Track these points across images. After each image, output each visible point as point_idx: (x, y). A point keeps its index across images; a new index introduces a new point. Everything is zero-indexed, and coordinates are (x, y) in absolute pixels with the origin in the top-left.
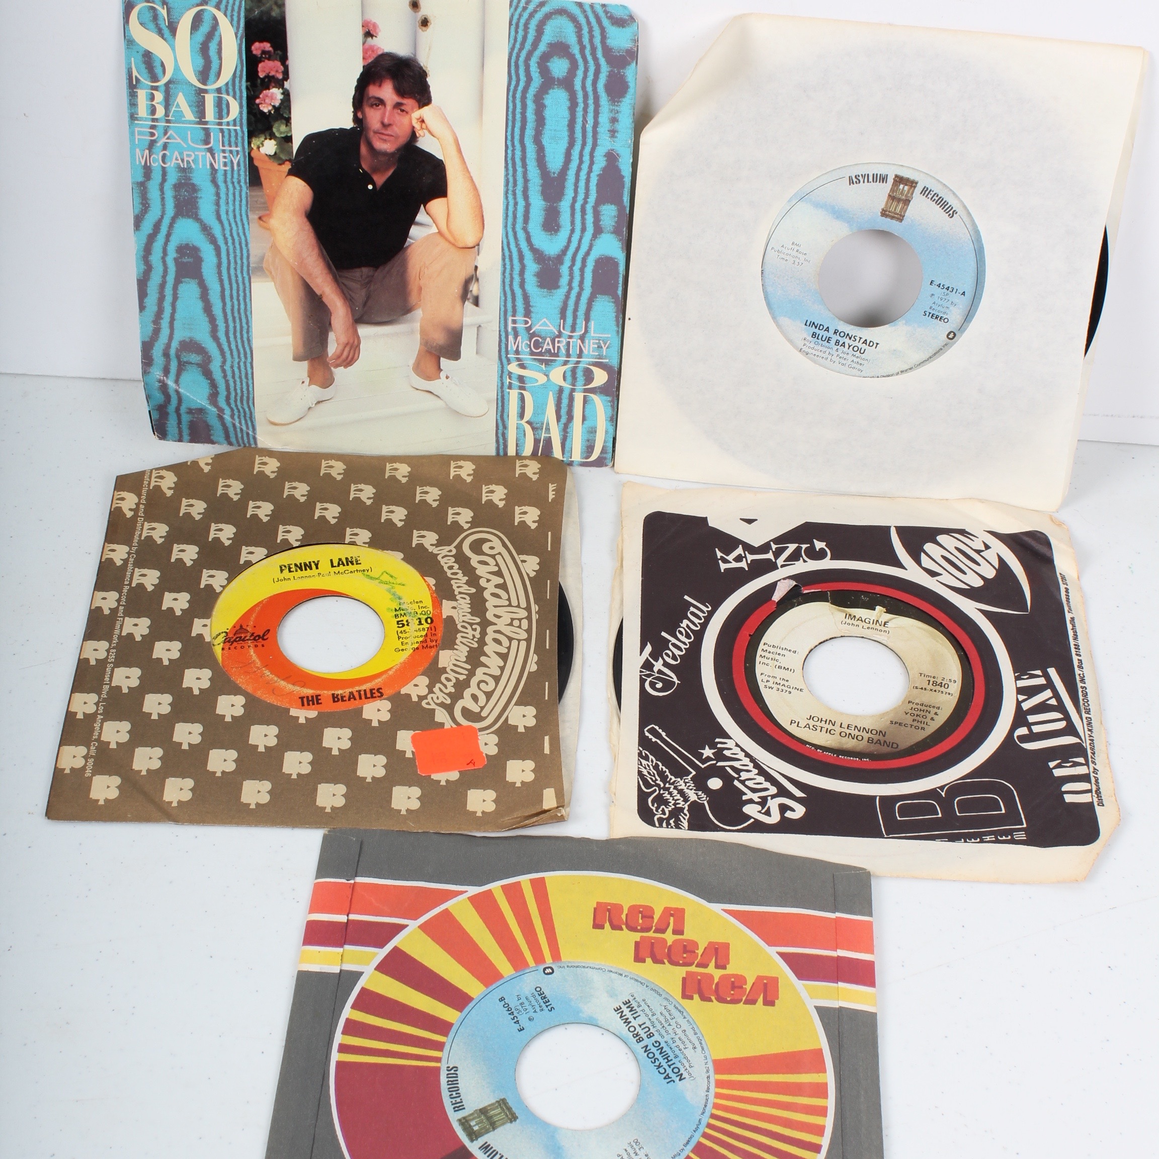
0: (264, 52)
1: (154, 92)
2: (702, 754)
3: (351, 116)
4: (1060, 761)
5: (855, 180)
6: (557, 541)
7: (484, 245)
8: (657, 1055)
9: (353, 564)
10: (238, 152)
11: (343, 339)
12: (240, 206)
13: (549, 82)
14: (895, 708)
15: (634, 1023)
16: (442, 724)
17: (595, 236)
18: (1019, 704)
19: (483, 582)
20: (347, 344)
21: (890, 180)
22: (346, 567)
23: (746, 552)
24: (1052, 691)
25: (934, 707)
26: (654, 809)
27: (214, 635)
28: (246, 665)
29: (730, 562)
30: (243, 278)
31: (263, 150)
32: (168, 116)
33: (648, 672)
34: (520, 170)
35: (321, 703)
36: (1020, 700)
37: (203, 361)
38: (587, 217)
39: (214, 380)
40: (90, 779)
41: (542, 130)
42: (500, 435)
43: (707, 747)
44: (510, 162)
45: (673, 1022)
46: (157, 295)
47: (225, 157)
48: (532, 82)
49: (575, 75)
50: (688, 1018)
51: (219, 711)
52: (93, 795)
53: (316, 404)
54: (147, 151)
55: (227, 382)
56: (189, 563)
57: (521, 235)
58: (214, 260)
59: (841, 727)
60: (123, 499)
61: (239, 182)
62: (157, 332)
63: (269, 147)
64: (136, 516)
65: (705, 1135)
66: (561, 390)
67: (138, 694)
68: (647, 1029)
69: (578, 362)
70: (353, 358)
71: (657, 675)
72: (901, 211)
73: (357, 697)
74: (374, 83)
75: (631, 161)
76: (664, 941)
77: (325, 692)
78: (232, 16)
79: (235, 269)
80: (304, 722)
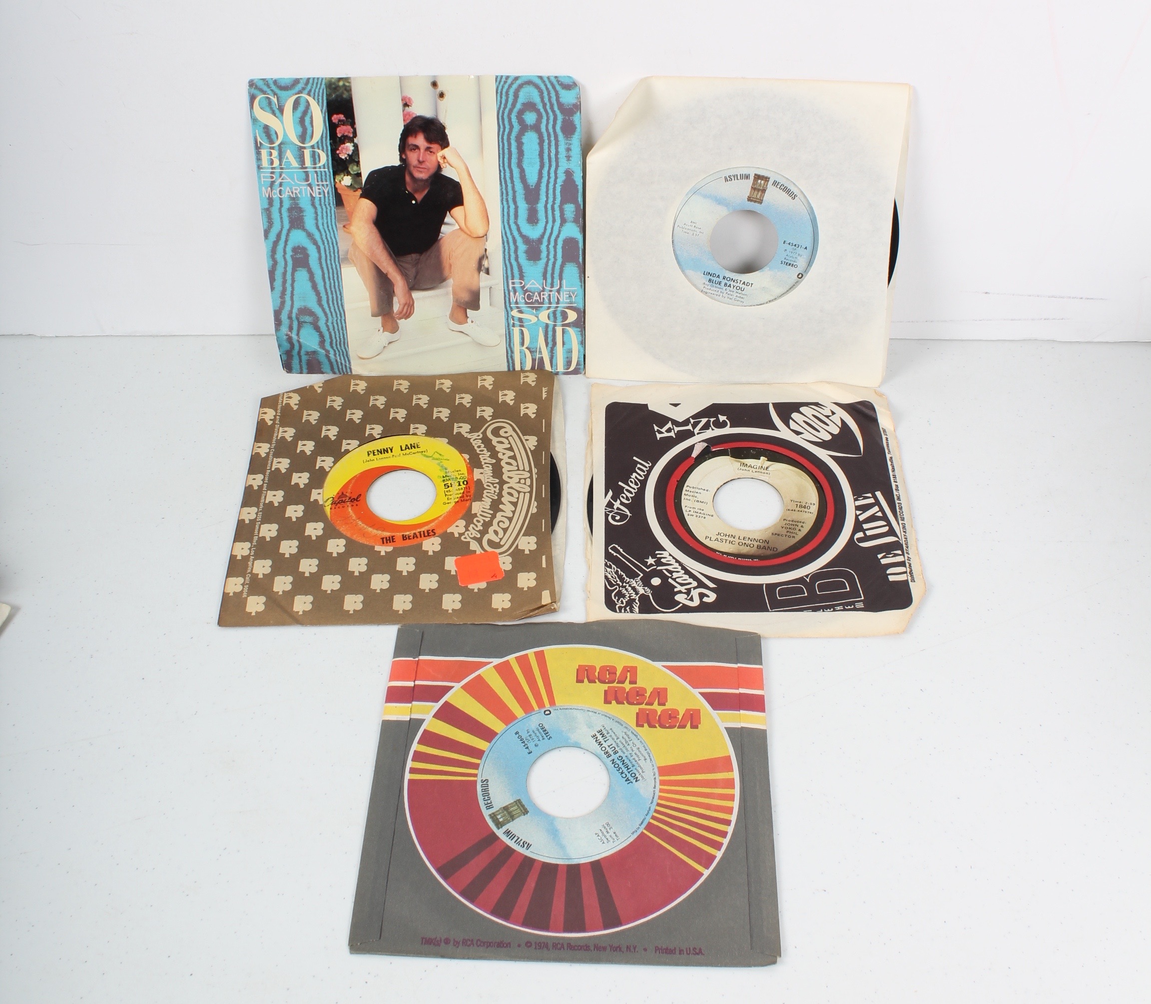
0: (340, 121)
1: (272, 151)
2: (647, 562)
3: (399, 157)
4: (885, 553)
5: (728, 179)
6: (549, 425)
7: (490, 235)
8: (621, 765)
9: (415, 448)
10: (327, 185)
11: (403, 301)
12: (331, 219)
13: (524, 128)
14: (775, 524)
15: (605, 745)
16: (475, 551)
17: (562, 225)
18: (857, 516)
19: (500, 456)
20: (406, 304)
21: (752, 178)
22: (411, 450)
23: (674, 426)
24: (879, 507)
25: (800, 522)
26: (616, 601)
27: (325, 500)
28: (346, 519)
29: (663, 433)
30: (336, 266)
31: (343, 183)
32: (282, 165)
33: (610, 510)
34: (510, 185)
35: (395, 541)
36: (858, 514)
37: (314, 320)
38: (555, 213)
39: (322, 332)
40: (246, 599)
41: (522, 159)
42: (509, 357)
43: (650, 557)
44: (503, 181)
45: (631, 743)
46: (282, 280)
47: (319, 189)
48: (514, 129)
49: (541, 123)
50: (641, 739)
51: (329, 550)
52: (248, 609)
53: (388, 344)
54: (269, 188)
55: (330, 333)
56: (309, 453)
57: (513, 227)
58: (317, 255)
59: (739, 539)
60: (265, 413)
61: (329, 204)
62: (283, 303)
63: (347, 180)
64: (274, 424)
65: (653, 818)
66: (547, 326)
67: (276, 541)
68: (614, 748)
69: (557, 307)
70: (410, 312)
71: (616, 511)
72: (760, 197)
73: (419, 536)
74: (412, 136)
75: (582, 175)
76: (624, 689)
77: (398, 534)
78: (318, 99)
79: (331, 260)
80: (384, 554)
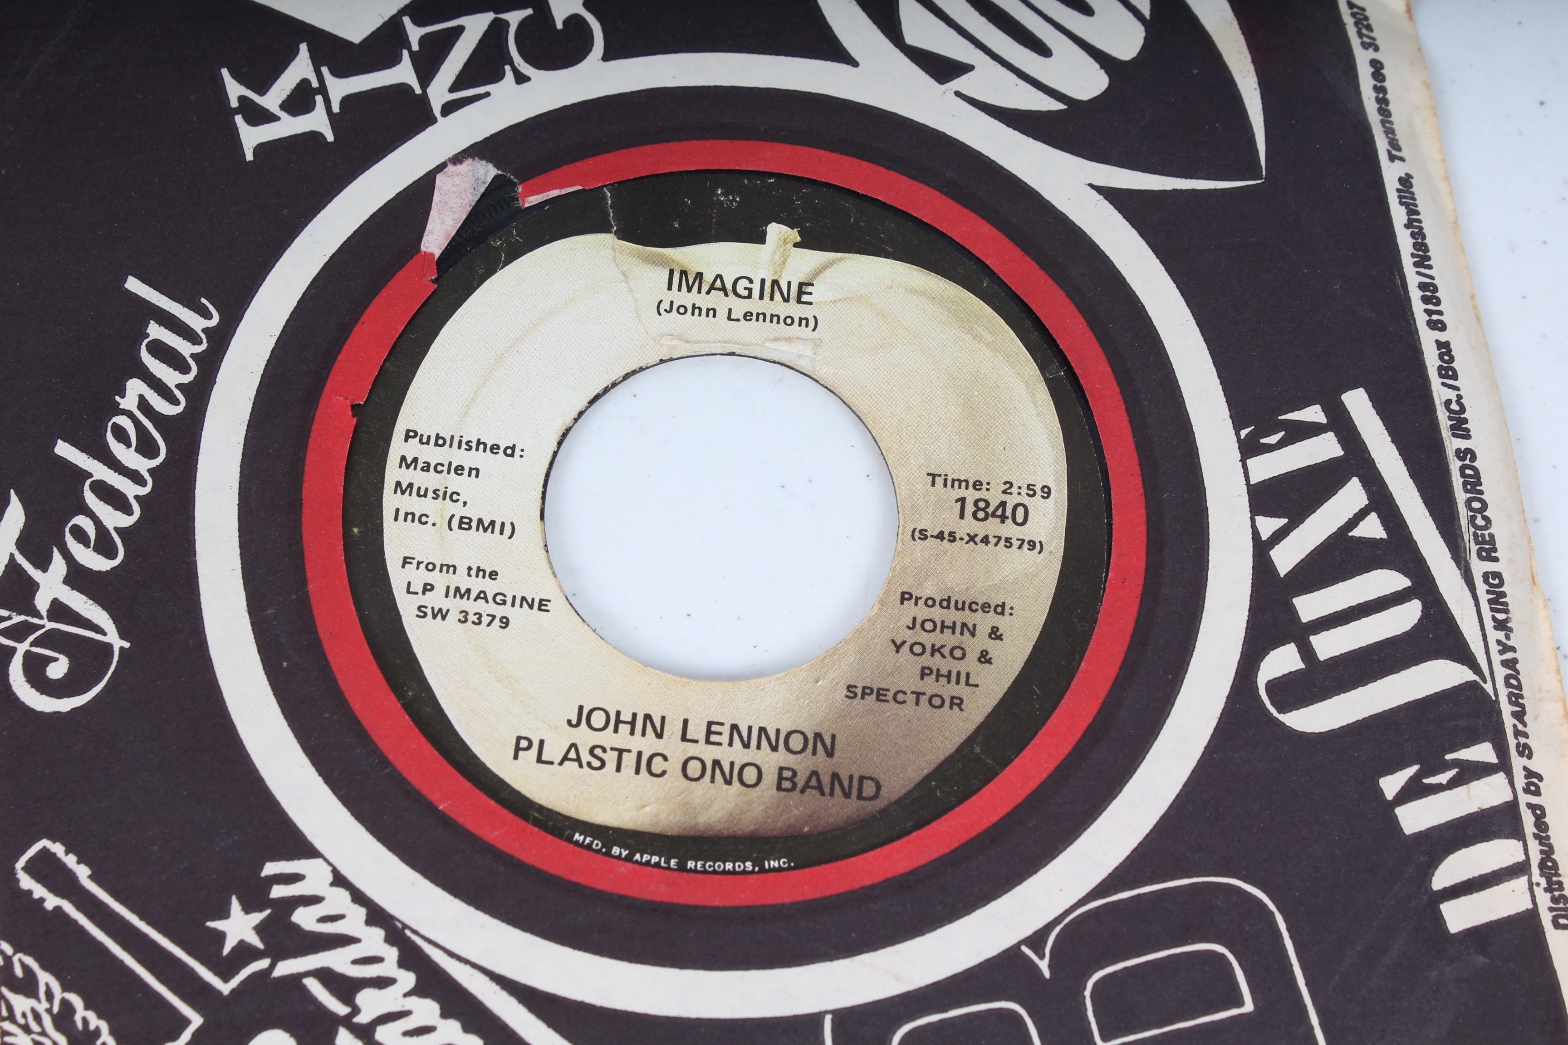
2: (221, 936)
4: (1416, 768)
14: (860, 631)
18: (1262, 551)
23: (325, 70)
24: (1365, 484)
25: (986, 607)
29: (276, 118)
33: (17, 619)
36: (1265, 536)
43: (235, 905)
59: (684, 738)
71: (50, 625)
